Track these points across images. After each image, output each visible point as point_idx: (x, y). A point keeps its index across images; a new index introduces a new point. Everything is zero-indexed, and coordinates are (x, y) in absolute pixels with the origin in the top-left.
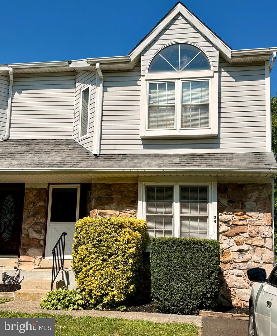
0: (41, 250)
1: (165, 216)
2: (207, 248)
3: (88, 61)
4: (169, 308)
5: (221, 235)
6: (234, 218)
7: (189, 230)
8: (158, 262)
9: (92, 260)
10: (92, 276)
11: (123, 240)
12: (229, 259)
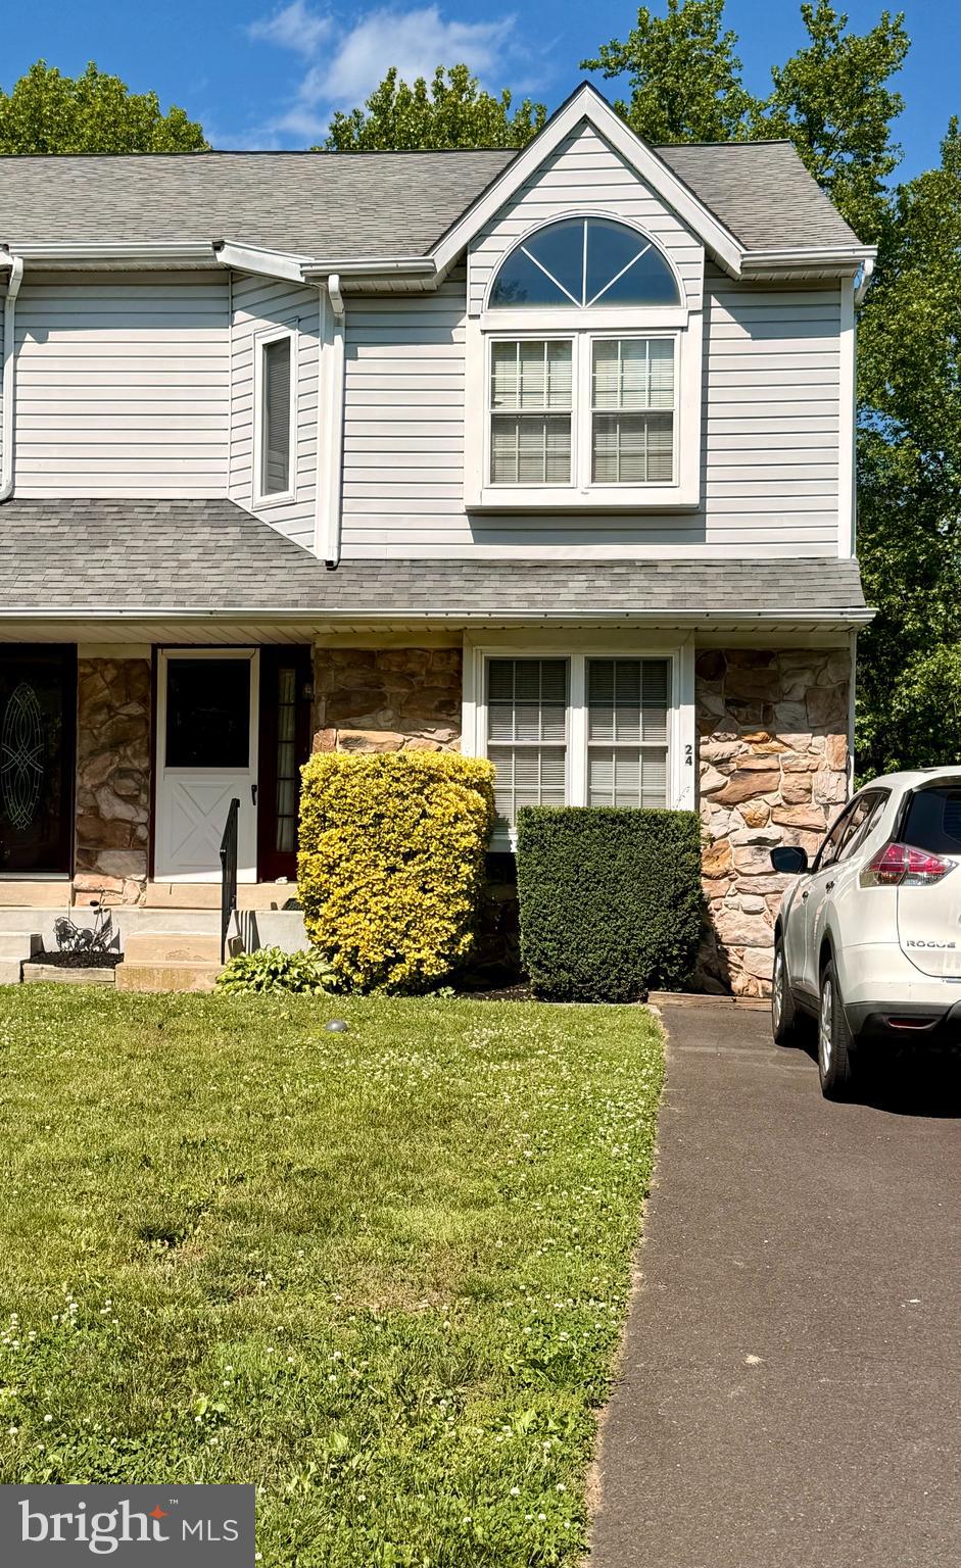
0: (141, 855)
1: (544, 748)
2: (673, 831)
3: (305, 268)
4: (571, 988)
5: (703, 800)
6: (741, 750)
7: (613, 787)
8: (539, 869)
9: (359, 868)
10: (360, 911)
11: (444, 815)
12: (727, 866)
